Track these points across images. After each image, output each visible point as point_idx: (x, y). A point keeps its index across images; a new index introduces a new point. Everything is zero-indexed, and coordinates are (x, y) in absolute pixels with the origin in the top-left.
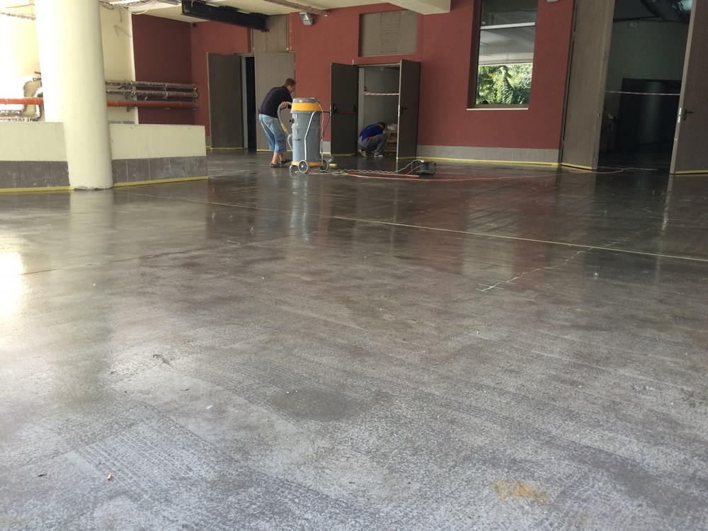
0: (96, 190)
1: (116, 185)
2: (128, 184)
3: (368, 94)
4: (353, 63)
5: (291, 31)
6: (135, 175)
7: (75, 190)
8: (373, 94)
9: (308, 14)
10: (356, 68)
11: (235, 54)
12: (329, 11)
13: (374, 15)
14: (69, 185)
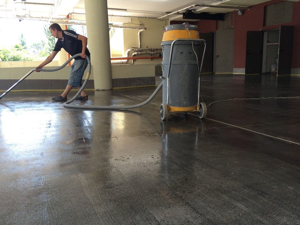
0: (103, 90)
1: (113, 88)
2: (119, 88)
3: (269, 44)
4: (261, 30)
5: (233, 19)
6: (122, 85)
7: (96, 90)
8: (271, 44)
9: (241, 10)
10: (262, 32)
11: (211, 32)
12: (250, 7)
13: (272, 5)
14: (94, 88)
